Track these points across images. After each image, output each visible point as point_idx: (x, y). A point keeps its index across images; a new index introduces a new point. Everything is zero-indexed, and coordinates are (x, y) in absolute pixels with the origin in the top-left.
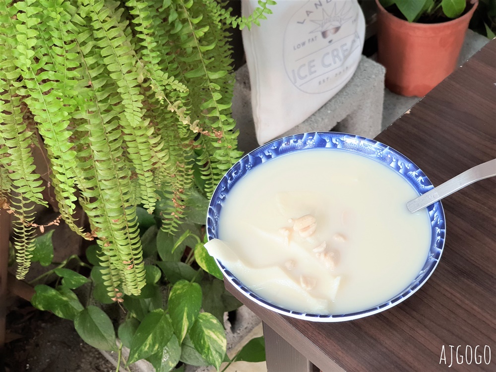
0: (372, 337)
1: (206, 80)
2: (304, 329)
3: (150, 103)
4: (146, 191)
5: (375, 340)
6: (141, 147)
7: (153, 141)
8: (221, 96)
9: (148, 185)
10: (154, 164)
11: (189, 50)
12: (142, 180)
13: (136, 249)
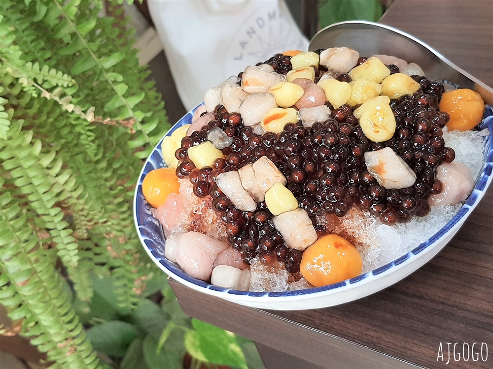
0: (414, 296)
1: (101, 72)
2: (307, 317)
3: (31, 115)
4: (59, 236)
5: (421, 297)
6: (31, 173)
7: (46, 161)
8: (126, 87)
9: (61, 226)
10: (58, 195)
11: (67, 39)
12: (50, 222)
13: (70, 322)
